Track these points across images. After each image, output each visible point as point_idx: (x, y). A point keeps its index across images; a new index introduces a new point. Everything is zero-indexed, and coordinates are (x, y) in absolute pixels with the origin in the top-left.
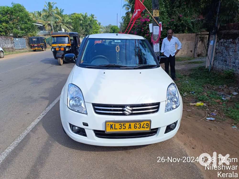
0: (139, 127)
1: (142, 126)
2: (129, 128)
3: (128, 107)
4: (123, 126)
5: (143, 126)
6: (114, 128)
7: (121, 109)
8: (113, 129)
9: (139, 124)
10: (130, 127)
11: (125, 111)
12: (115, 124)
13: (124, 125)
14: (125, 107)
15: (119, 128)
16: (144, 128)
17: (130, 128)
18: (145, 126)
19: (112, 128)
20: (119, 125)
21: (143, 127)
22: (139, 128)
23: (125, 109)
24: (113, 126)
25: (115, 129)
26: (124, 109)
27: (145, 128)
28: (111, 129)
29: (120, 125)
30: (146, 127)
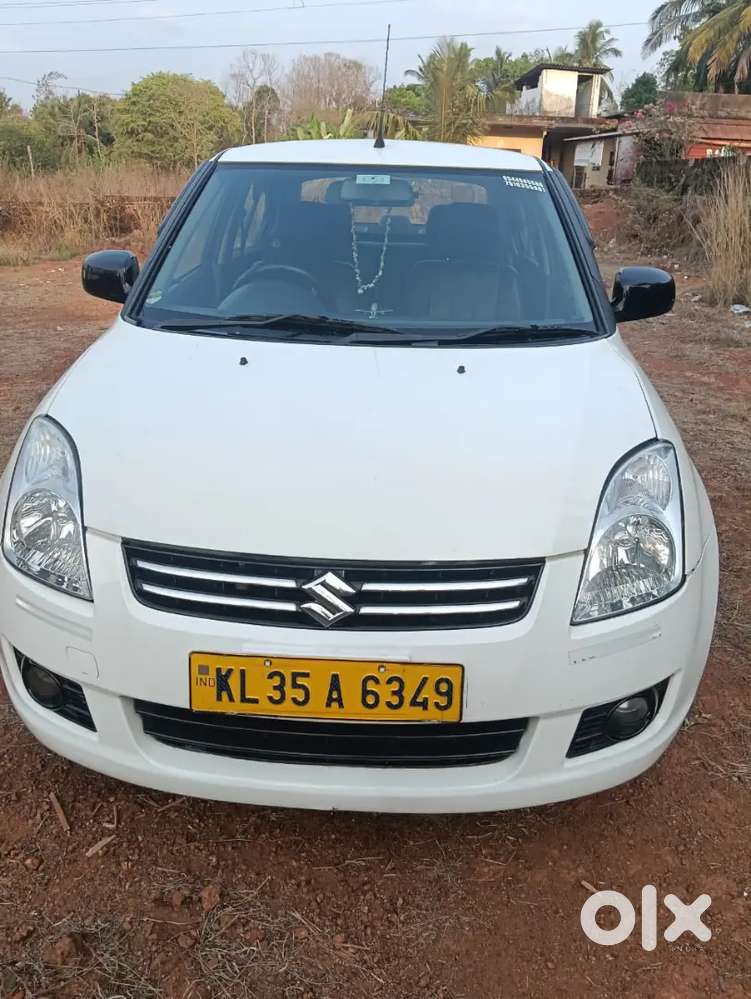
0: (395, 700)
1: (408, 695)
2: (328, 705)
3: (331, 578)
4: (295, 685)
5: (415, 697)
6: (236, 694)
7: (290, 584)
8: (231, 699)
9: (390, 681)
10: (335, 695)
11: (312, 597)
12: (243, 673)
13: (300, 681)
14: (312, 579)
15: (270, 699)
16: (424, 705)
17: (335, 705)
18: (428, 693)
19: (224, 695)
20: (271, 676)
21: (419, 700)
22: (389, 704)
23: (314, 586)
24: (234, 682)
25: (244, 700)
26: (306, 587)
27: (431, 705)
28: (219, 698)
29: (277, 681)
30: (437, 704)
